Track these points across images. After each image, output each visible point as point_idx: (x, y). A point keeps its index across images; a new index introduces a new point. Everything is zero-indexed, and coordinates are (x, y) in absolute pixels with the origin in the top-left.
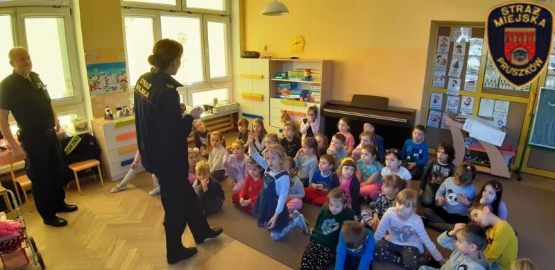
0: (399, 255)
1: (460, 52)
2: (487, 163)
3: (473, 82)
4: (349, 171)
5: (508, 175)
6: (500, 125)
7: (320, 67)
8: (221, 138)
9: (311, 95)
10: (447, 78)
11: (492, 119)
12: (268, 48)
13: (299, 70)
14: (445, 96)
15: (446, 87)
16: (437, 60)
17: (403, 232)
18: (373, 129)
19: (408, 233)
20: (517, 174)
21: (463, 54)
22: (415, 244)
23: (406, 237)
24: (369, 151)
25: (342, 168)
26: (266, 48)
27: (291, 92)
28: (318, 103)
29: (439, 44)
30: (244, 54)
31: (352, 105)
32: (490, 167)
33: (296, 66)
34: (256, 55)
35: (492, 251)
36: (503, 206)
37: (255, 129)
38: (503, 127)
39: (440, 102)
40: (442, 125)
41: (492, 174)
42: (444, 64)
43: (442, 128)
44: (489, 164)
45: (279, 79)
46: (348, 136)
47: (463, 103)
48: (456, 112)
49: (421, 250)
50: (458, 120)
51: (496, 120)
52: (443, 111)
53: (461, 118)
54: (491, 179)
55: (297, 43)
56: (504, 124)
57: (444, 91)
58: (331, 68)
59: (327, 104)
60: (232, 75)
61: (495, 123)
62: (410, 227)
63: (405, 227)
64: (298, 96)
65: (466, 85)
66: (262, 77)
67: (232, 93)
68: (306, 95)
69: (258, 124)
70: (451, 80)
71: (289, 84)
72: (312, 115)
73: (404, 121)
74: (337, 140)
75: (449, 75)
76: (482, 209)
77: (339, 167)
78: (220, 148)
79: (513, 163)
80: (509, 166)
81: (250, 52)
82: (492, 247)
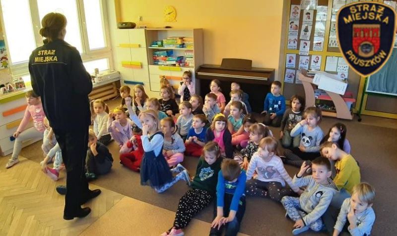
0: (266, 190)
1: (309, 18)
2: (333, 109)
3: (320, 43)
4: (221, 125)
5: (350, 117)
6: (342, 77)
7: (192, 35)
8: (104, 105)
9: (186, 61)
10: (299, 41)
11: (336, 73)
12: (144, 19)
13: (174, 38)
14: (298, 56)
15: (298, 48)
16: (290, 25)
17: (267, 171)
18: (238, 87)
19: (272, 172)
20: (358, 116)
21: (311, 19)
22: (278, 180)
23: (270, 175)
24: (237, 107)
25: (214, 123)
26: (141, 19)
27: (167, 59)
28: (192, 67)
29: (291, 12)
30: (120, 26)
31: (222, 68)
32: (336, 112)
33: (170, 34)
34: (132, 26)
35: (339, 179)
36: (347, 143)
37: (136, 94)
38: (345, 79)
39: (294, 62)
40: (296, 80)
41: (338, 117)
42: (296, 29)
43: (296, 83)
44: (335, 109)
45: (155, 47)
46: (220, 95)
47: (312, 62)
48: (307, 69)
49: (283, 184)
50: (308, 75)
51: (339, 74)
52: (296, 69)
53: (310, 74)
54: (336, 122)
55: (169, 14)
56: (346, 77)
57: (297, 52)
58: (201, 36)
59: (201, 68)
60: (111, 45)
61: (339, 76)
62: (272, 167)
63: (269, 167)
64: (174, 62)
65: (314, 46)
66: (140, 46)
67: (112, 63)
68: (181, 61)
69: (139, 89)
70: (302, 42)
71: (165, 52)
72: (187, 78)
73: (266, 79)
74: (209, 99)
75: (301, 38)
76: (331, 147)
77: (213, 122)
78: (104, 115)
79: (355, 108)
80: (351, 110)
81: (126, 23)
82: (340, 176)
